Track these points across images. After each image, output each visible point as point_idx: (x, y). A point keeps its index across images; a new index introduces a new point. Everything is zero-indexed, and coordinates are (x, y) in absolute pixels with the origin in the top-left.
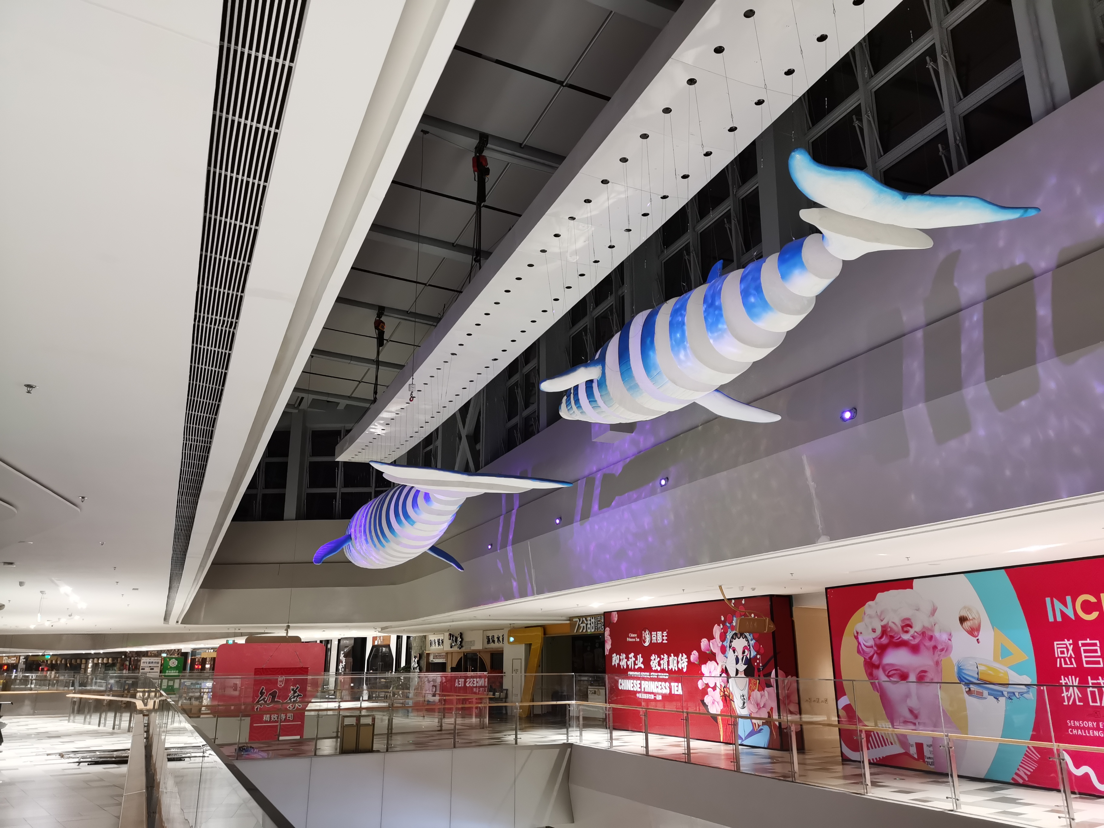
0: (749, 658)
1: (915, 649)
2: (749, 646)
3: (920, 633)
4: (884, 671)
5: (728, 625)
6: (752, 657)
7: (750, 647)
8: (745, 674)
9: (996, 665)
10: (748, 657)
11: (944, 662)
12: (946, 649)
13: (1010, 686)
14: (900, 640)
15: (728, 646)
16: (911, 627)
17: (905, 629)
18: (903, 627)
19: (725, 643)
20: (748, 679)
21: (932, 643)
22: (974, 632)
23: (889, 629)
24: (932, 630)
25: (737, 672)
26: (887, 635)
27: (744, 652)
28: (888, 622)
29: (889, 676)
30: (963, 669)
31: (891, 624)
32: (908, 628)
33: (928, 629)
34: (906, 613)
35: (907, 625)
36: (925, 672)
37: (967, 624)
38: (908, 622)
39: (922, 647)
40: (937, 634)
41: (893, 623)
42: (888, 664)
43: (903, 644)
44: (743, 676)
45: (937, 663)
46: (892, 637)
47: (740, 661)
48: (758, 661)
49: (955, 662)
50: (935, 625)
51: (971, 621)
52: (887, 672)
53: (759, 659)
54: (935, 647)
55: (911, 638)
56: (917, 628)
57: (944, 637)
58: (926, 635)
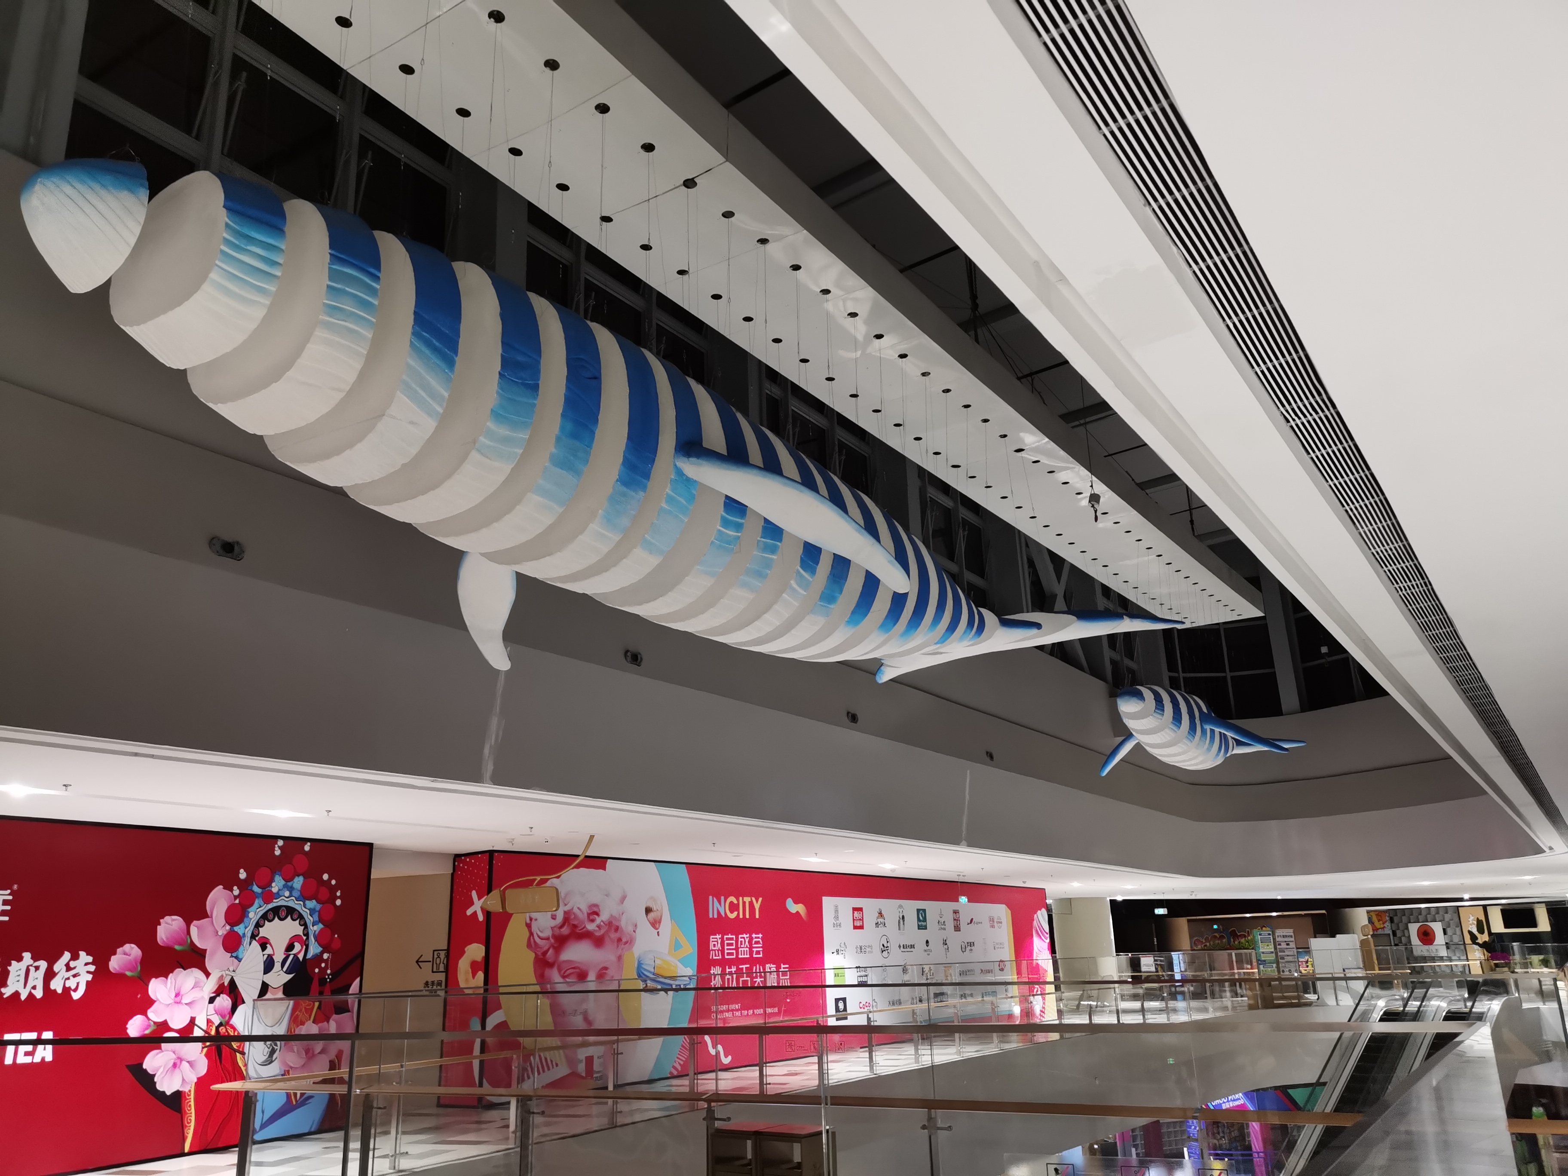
0: (301, 959)
1: (599, 942)
2: (307, 935)
3: (606, 923)
4: (559, 970)
5: (256, 889)
6: (309, 956)
7: (308, 938)
8: (284, 993)
9: (669, 958)
10: (301, 957)
11: (626, 957)
12: (630, 942)
13: (678, 978)
14: (584, 930)
15: (249, 935)
16: (597, 914)
17: (591, 917)
18: (589, 915)
19: (239, 929)
20: (292, 1002)
21: (617, 935)
22: (655, 924)
23: (573, 917)
24: (619, 920)
25: (265, 988)
26: (569, 924)
27: (290, 947)
28: (573, 909)
29: (564, 977)
30: (642, 964)
31: (576, 910)
32: (595, 916)
33: (615, 918)
34: (595, 898)
35: (594, 913)
36: (606, 968)
37: (652, 915)
38: (595, 909)
39: (607, 940)
40: (623, 924)
41: (579, 908)
42: (564, 961)
43: (586, 935)
44: (280, 995)
45: (620, 958)
46: (575, 926)
47: (277, 966)
48: (323, 965)
49: (636, 955)
50: (622, 914)
51: (655, 913)
52: (563, 972)
53: (326, 961)
54: (619, 940)
55: (597, 929)
56: (604, 916)
57: (630, 929)
58: (613, 926)
